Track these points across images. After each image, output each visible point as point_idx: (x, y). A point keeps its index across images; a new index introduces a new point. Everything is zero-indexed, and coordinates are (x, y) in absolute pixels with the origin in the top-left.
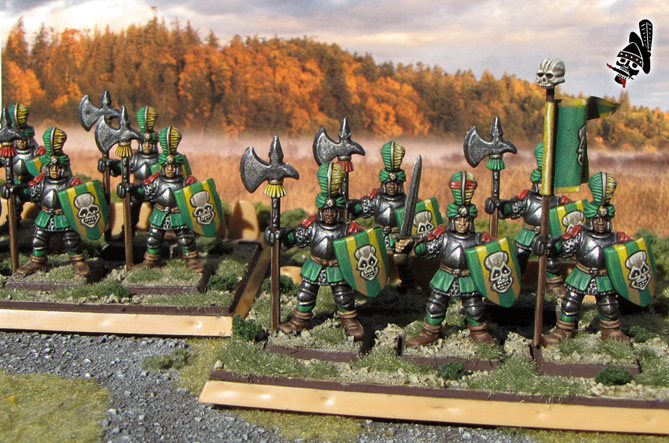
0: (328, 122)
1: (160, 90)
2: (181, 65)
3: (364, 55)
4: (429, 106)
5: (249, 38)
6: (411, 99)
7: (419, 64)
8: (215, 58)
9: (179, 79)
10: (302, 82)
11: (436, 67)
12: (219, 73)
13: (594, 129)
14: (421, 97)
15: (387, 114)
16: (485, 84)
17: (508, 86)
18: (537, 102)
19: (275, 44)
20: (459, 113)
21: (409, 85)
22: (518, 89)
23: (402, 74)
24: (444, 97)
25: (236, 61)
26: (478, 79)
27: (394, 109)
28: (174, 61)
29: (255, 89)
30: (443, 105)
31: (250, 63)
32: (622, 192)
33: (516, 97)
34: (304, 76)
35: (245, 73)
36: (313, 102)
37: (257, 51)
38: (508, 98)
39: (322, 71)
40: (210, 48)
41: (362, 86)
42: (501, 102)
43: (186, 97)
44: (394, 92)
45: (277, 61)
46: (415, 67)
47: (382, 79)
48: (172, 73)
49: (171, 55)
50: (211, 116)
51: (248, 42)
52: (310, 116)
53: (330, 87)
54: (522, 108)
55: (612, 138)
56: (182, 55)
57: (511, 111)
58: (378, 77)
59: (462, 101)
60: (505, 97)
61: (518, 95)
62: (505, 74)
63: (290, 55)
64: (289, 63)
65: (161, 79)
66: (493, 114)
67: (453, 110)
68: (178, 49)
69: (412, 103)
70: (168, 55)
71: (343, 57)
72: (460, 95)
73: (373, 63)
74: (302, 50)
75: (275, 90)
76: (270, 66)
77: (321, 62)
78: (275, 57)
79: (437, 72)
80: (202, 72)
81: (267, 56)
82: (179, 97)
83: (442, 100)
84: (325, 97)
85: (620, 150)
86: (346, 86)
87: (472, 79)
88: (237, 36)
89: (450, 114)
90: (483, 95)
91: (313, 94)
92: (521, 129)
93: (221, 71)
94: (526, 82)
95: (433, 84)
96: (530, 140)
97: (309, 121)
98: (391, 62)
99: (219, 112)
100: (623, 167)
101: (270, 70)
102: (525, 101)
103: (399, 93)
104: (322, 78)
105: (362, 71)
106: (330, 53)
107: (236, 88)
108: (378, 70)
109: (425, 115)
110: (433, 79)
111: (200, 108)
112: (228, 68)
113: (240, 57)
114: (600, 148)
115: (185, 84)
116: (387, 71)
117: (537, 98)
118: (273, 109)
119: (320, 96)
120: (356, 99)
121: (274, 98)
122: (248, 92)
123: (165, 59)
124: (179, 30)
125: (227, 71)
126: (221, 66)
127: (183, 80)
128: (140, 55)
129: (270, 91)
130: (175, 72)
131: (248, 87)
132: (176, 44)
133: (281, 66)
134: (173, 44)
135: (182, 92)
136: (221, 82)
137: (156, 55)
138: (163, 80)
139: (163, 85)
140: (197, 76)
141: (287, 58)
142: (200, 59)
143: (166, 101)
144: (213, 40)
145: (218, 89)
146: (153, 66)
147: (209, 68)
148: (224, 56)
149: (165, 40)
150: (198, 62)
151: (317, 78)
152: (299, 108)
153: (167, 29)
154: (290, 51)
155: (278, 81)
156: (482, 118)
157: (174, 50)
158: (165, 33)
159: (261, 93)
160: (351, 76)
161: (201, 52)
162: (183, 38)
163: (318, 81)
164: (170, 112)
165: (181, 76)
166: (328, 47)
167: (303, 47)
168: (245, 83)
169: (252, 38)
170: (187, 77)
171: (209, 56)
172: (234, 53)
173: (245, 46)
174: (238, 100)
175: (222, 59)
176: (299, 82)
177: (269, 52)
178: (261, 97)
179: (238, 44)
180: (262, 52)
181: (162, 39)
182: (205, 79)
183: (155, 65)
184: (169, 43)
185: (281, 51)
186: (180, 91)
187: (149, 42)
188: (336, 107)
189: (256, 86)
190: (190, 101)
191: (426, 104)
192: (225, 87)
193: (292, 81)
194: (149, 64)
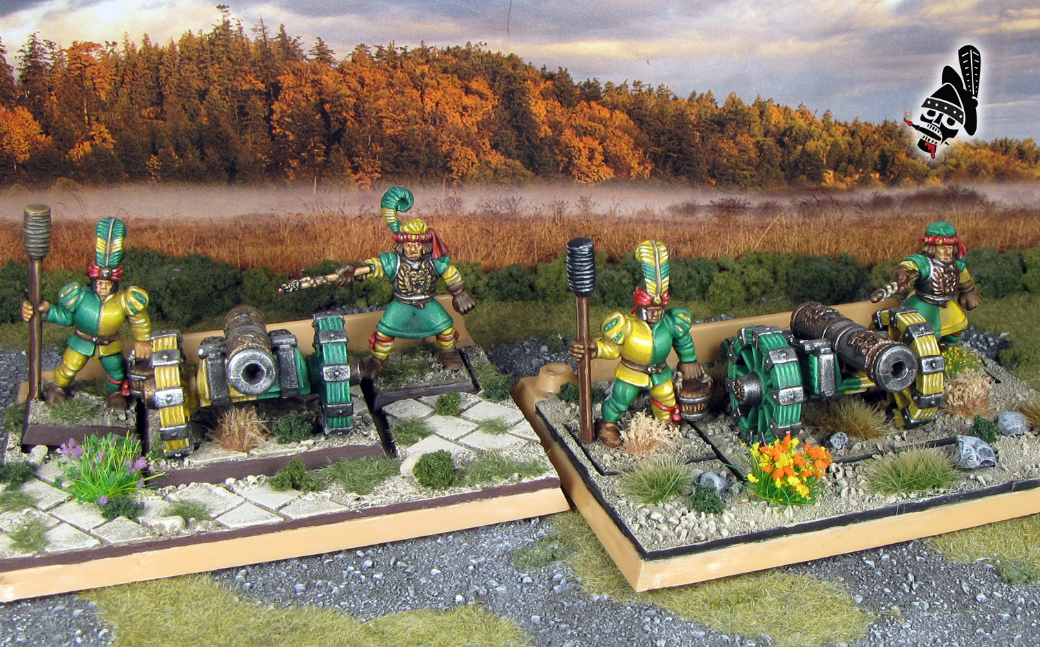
0: (506, 164)
1: (243, 130)
2: (274, 91)
3: (556, 71)
4: (652, 140)
5: (381, 48)
6: (625, 130)
7: (636, 84)
8: (329, 80)
9: (272, 112)
10: (465, 108)
11: (660, 89)
12: (336, 99)
14: (640, 128)
15: (592, 151)
16: (731, 112)
17: (762, 114)
18: (801, 134)
19: (421, 56)
20: (693, 150)
21: (622, 112)
22: (776, 117)
23: (612, 97)
24: (672, 128)
25: (362, 83)
26: (721, 105)
27: (601, 144)
28: (261, 86)
29: (394, 121)
30: (670, 139)
31: (383, 85)
33: (773, 129)
34: (468, 101)
35: (377, 99)
36: (482, 137)
37: (395, 67)
38: (762, 131)
39: (495, 93)
40: (319, 66)
41: (554, 113)
42: (752, 136)
43: (285, 136)
44: (601, 121)
45: (427, 80)
46: (631, 87)
47: (584, 103)
48: (259, 103)
49: (257, 77)
50: (327, 161)
51: (378, 56)
52: (477, 156)
53: (507, 115)
54: (781, 143)
55: (891, 173)
56: (274, 77)
57: (765, 148)
58: (579, 102)
59: (697, 134)
60: (757, 129)
61: (775, 126)
62: (758, 98)
63: (445, 71)
64: (444, 83)
65: (243, 112)
66: (740, 151)
67: (685, 145)
68: (266, 67)
69: (626, 137)
70: (250, 78)
71: (525, 73)
72: (695, 126)
73: (570, 82)
74: (464, 63)
75: (425, 121)
76: (415, 87)
77: (493, 80)
78: (423, 75)
79: (663, 94)
80: (308, 101)
81: (410, 74)
82: (273, 137)
83: (670, 132)
84: (500, 129)
85: (898, 186)
86: (531, 113)
87: (712, 105)
88: (362, 46)
89: (681, 152)
90: (728, 126)
91: (482, 126)
92: (779, 170)
93: (338, 98)
94: (786, 109)
95: (656, 111)
96: (789, 184)
97: (477, 164)
98: (596, 80)
99: (338, 155)
101: (416, 94)
102: (784, 134)
103: (609, 123)
104: (496, 103)
105: (554, 92)
106: (507, 67)
107: (364, 120)
108: (578, 91)
109: (645, 153)
110: (657, 105)
111: (309, 151)
112: (349, 92)
113: (368, 77)
115: (282, 117)
116: (591, 93)
117: (800, 129)
118: (423, 148)
119: (492, 127)
120: (545, 131)
121: (424, 132)
122: (383, 125)
123: (246, 82)
124: (268, 39)
125: (349, 96)
126: (339, 90)
127: (278, 112)
128: (205, 78)
129: (417, 123)
130: (264, 102)
131: (382, 117)
132: (263, 62)
133: (432, 87)
134: (259, 61)
135: (278, 130)
136: (340, 113)
137: (231, 77)
138: (246, 114)
139: (247, 120)
140: (300, 106)
141: (440, 75)
142: (303, 83)
143: (253, 144)
144: (323, 53)
145: (335, 123)
146: (227, 94)
147: (320, 93)
148: (342, 75)
149: (244, 55)
150: (301, 85)
151: (488, 102)
152: (462, 145)
153: (247, 39)
154: (444, 66)
155: (428, 108)
156: (725, 157)
157: (261, 70)
158: (244, 45)
159: (404, 126)
160: (538, 99)
161: (304, 72)
162: (274, 52)
163: (490, 107)
164: (261, 159)
165: (273, 107)
166: (503, 59)
167: (466, 59)
168: (377, 113)
169: (386, 49)
170: (285, 108)
171: (319, 77)
172: (357, 71)
173: (375, 60)
174: (367, 137)
175: (338, 80)
176: (460, 109)
177: (414, 67)
178: (403, 131)
179: (363, 57)
180: (402, 67)
181: (240, 53)
182: (313, 110)
183: (230, 93)
184: (252, 59)
185: (431, 66)
186: (275, 129)
187: (218, 58)
188: (517, 143)
189: (395, 116)
190: (292, 141)
191: (647, 138)
192: (345, 120)
193: (450, 108)
194: (220, 91)
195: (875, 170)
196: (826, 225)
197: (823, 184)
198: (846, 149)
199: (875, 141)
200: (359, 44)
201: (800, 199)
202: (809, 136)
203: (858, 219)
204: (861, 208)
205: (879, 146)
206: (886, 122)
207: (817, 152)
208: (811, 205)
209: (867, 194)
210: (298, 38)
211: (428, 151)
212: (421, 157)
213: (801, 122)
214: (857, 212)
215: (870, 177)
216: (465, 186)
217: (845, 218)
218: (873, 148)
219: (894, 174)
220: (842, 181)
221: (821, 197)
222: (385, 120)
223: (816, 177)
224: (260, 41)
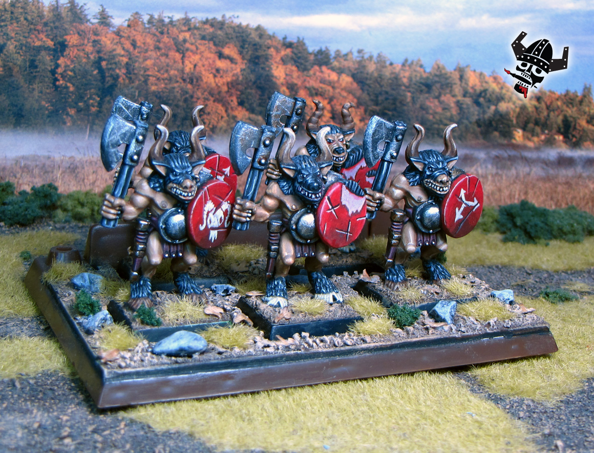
1: (31, 79)
2: (61, 48)
3: (295, 41)
4: (372, 100)
5: (152, 17)
6: (350, 92)
7: (360, 51)
8: (107, 41)
9: (57, 66)
10: (218, 70)
11: (379, 56)
12: (112, 58)
13: (555, 126)
14: (362, 89)
16: (436, 76)
17: (461, 78)
18: (494, 96)
19: (184, 24)
20: (405, 108)
21: (348, 75)
22: (473, 81)
23: (340, 62)
24: (388, 89)
25: (134, 45)
26: (428, 70)
27: (329, 103)
28: (50, 43)
29: (158, 79)
30: (387, 99)
31: (152, 47)
32: (581, 194)
33: (471, 90)
34: (221, 64)
35: (145, 59)
36: (231, 95)
37: (162, 33)
38: (462, 92)
39: (243, 58)
40: (100, 28)
41: (291, 76)
42: (454, 96)
43: (67, 87)
44: (330, 83)
45: (187, 45)
46: (355, 54)
47: (316, 68)
48: (47, 58)
49: (47, 36)
50: (100, 112)
51: (150, 22)
52: (226, 111)
53: (252, 77)
54: (477, 103)
55: (573, 136)
56: (62, 37)
57: (464, 106)
58: (312, 67)
59: (409, 94)
60: (457, 90)
61: (472, 88)
62: (458, 64)
63: (203, 38)
64: (202, 48)
65: (33, 65)
66: (444, 109)
67: (398, 105)
68: (56, 28)
69: (351, 97)
70: (42, 36)
71: (269, 41)
72: (407, 87)
73: (306, 50)
74: (219, 32)
75: (184, 80)
76: (178, 51)
77: (242, 47)
78: (185, 41)
79: (381, 62)
80: (88, 58)
81: (174, 39)
82: (56, 87)
83: (387, 93)
84: (246, 88)
85: (580, 148)
86: (273, 76)
87: (422, 70)
88: (137, 13)
89: (395, 109)
90: (434, 88)
91: (232, 85)
92: (475, 127)
93: (114, 57)
94: (481, 74)
95: (376, 75)
96: (485, 138)
97: (226, 118)
98: (327, 48)
100: (584, 167)
101: (178, 56)
102: (480, 95)
103: (336, 85)
104: (243, 67)
105: (292, 58)
106: (254, 36)
107: (133, 77)
108: (312, 58)
109: (366, 111)
110: (377, 69)
111: (85, 102)
112: (122, 52)
113: (139, 40)
114: (560, 146)
115: (65, 71)
116: (323, 58)
117: (493, 92)
118: (181, 103)
119: (240, 87)
121: (182, 89)
122: (149, 82)
123: (39, 40)
124: (60, 5)
125: (122, 56)
126: (114, 50)
127: (63, 66)
128: (4, 34)
129: (177, 82)
130: (52, 57)
131: (149, 76)
132: (54, 22)
133: (192, 51)
134: (51, 22)
135: (61, 82)
136: (113, 70)
137: (26, 35)
138: (36, 67)
139: (36, 72)
140: (81, 61)
141: (199, 42)
142: (86, 42)
143: (39, 93)
144: (104, 18)
145: (109, 79)
146: (21, 49)
147: (99, 52)
148: (118, 38)
149: (39, 16)
150: (83, 44)
151: (237, 66)
152: (214, 101)
153: (43, 3)
154: (203, 33)
155: (187, 70)
156: (431, 114)
157: (52, 30)
158: (39, 8)
159: (166, 84)
160: (279, 64)
161: (87, 33)
162: (64, 15)
163: (239, 70)
164: (44, 106)
165: (59, 62)
166: (251, 29)
167: (221, 29)
168: (145, 71)
169: (156, 17)
170: (69, 63)
171: (99, 38)
172: (131, 35)
173: (147, 26)
174: (135, 92)
175: (115, 41)
176: (214, 71)
177: (177, 34)
178: (165, 88)
179: (137, 22)
180: (168, 33)
181: (36, 15)
182: (92, 66)
183: (24, 48)
184: (44, 20)
185: (192, 33)
186: (58, 80)
187: (17, 18)
188: (260, 101)
189: (159, 75)
190: (72, 92)
191: (367, 98)
192: (118, 77)
193: (205, 70)
194: (16, 46)
195: (559, 132)
196: (517, 177)
197: (514, 141)
198: (533, 112)
199: (558, 107)
200: (135, 12)
201: (494, 153)
202: (500, 98)
203: (544, 174)
204: (546, 164)
205: (562, 111)
206: (567, 91)
207: (507, 114)
208: (504, 159)
209: (552, 154)
210: (85, 4)
211: (185, 106)
212: (179, 111)
213: (494, 86)
214: (543, 168)
215: (555, 139)
216: (215, 136)
217: (533, 172)
218: (556, 113)
219: (576, 138)
220: (529, 140)
221: (512, 153)
222: (151, 78)
223: (507, 134)
224: (53, 5)
